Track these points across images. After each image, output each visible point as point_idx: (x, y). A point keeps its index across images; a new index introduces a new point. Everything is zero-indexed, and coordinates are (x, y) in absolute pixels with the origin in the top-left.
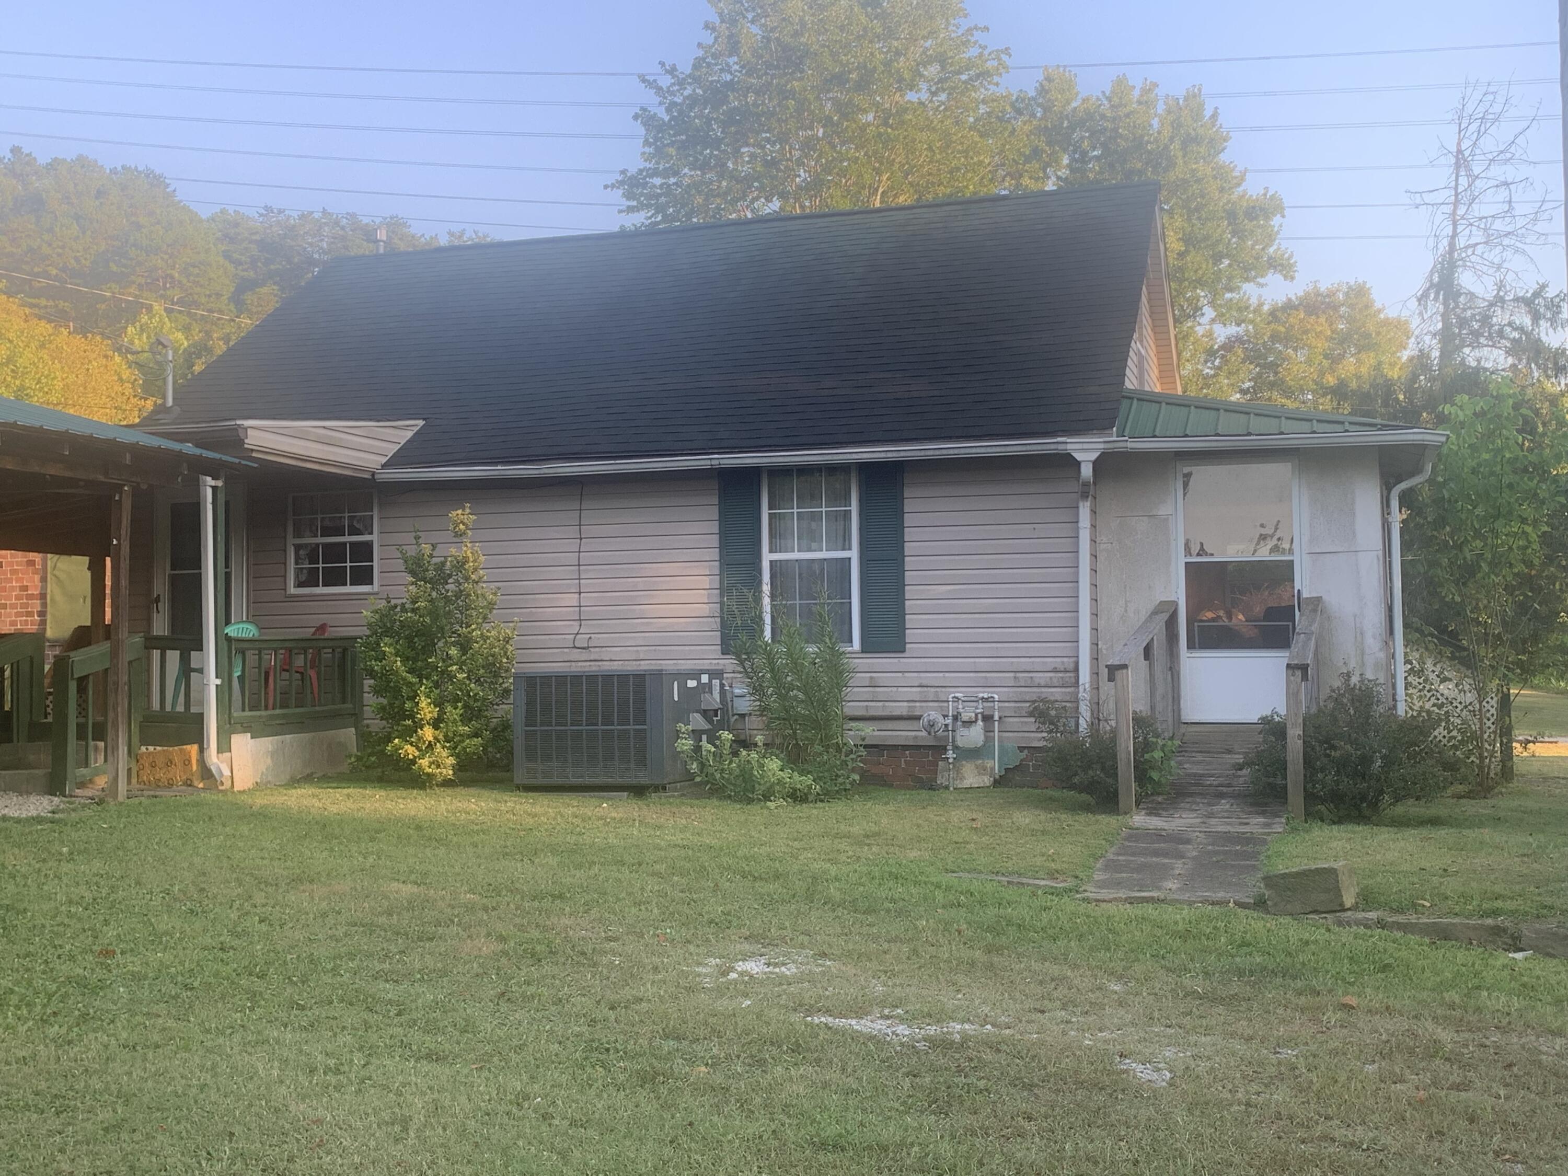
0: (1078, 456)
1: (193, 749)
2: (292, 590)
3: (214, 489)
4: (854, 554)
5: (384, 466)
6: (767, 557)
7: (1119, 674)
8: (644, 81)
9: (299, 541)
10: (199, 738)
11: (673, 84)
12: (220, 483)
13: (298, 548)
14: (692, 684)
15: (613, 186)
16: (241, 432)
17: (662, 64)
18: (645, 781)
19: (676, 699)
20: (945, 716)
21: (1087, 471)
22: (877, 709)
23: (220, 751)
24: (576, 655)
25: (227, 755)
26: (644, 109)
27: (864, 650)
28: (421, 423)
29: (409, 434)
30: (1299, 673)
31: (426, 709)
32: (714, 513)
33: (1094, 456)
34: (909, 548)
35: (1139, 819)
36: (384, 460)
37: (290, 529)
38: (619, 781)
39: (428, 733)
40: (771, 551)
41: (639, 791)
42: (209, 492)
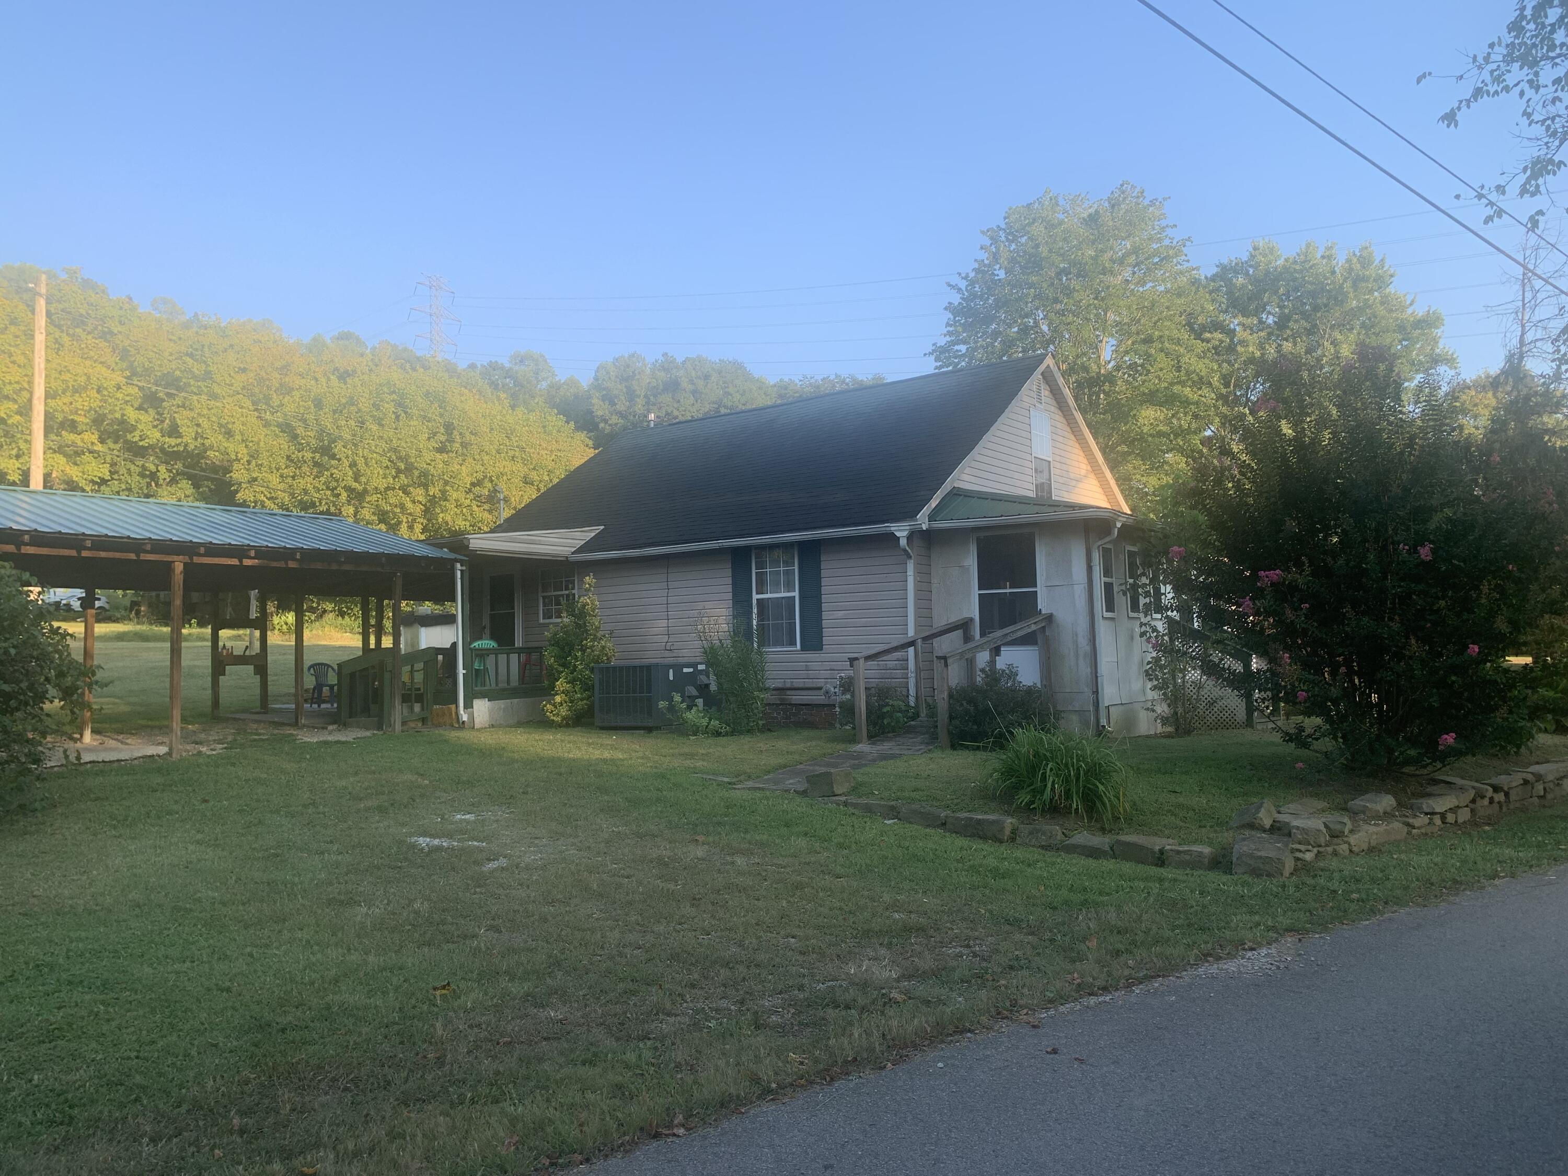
0: (898, 534)
1: (453, 707)
2: (541, 621)
3: (462, 571)
4: (796, 594)
5: (573, 553)
6: (755, 597)
7: (855, 663)
8: (949, 285)
9: (545, 594)
10: (455, 701)
11: (967, 286)
12: (464, 568)
13: (544, 598)
14: (685, 670)
15: (930, 353)
16: (466, 542)
17: (960, 274)
18: (650, 725)
19: (671, 678)
20: (835, 688)
21: (903, 542)
22: (809, 683)
23: (465, 707)
24: (667, 654)
25: (469, 710)
26: (950, 303)
27: (804, 648)
28: (602, 527)
29: (593, 534)
30: (943, 661)
31: (561, 684)
32: (729, 572)
33: (905, 533)
34: (824, 590)
35: (863, 747)
36: (573, 550)
37: (540, 589)
38: (640, 724)
39: (558, 699)
40: (757, 593)
41: (649, 730)
42: (459, 574)
